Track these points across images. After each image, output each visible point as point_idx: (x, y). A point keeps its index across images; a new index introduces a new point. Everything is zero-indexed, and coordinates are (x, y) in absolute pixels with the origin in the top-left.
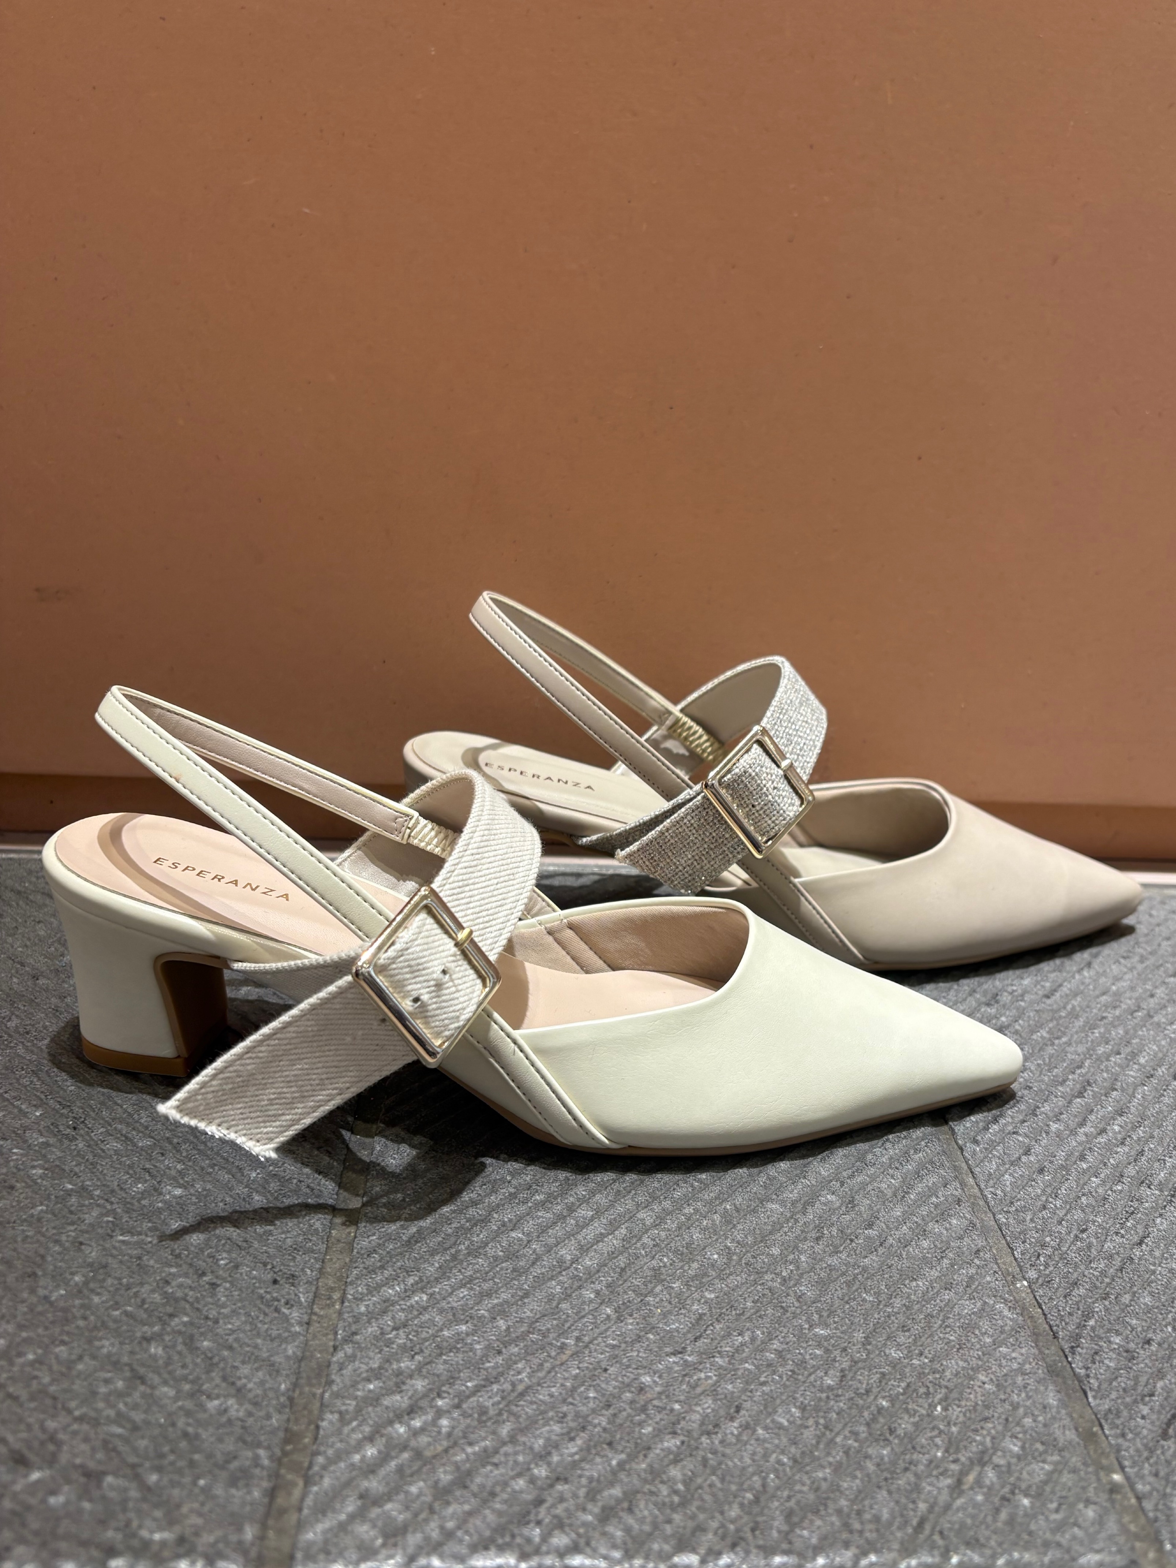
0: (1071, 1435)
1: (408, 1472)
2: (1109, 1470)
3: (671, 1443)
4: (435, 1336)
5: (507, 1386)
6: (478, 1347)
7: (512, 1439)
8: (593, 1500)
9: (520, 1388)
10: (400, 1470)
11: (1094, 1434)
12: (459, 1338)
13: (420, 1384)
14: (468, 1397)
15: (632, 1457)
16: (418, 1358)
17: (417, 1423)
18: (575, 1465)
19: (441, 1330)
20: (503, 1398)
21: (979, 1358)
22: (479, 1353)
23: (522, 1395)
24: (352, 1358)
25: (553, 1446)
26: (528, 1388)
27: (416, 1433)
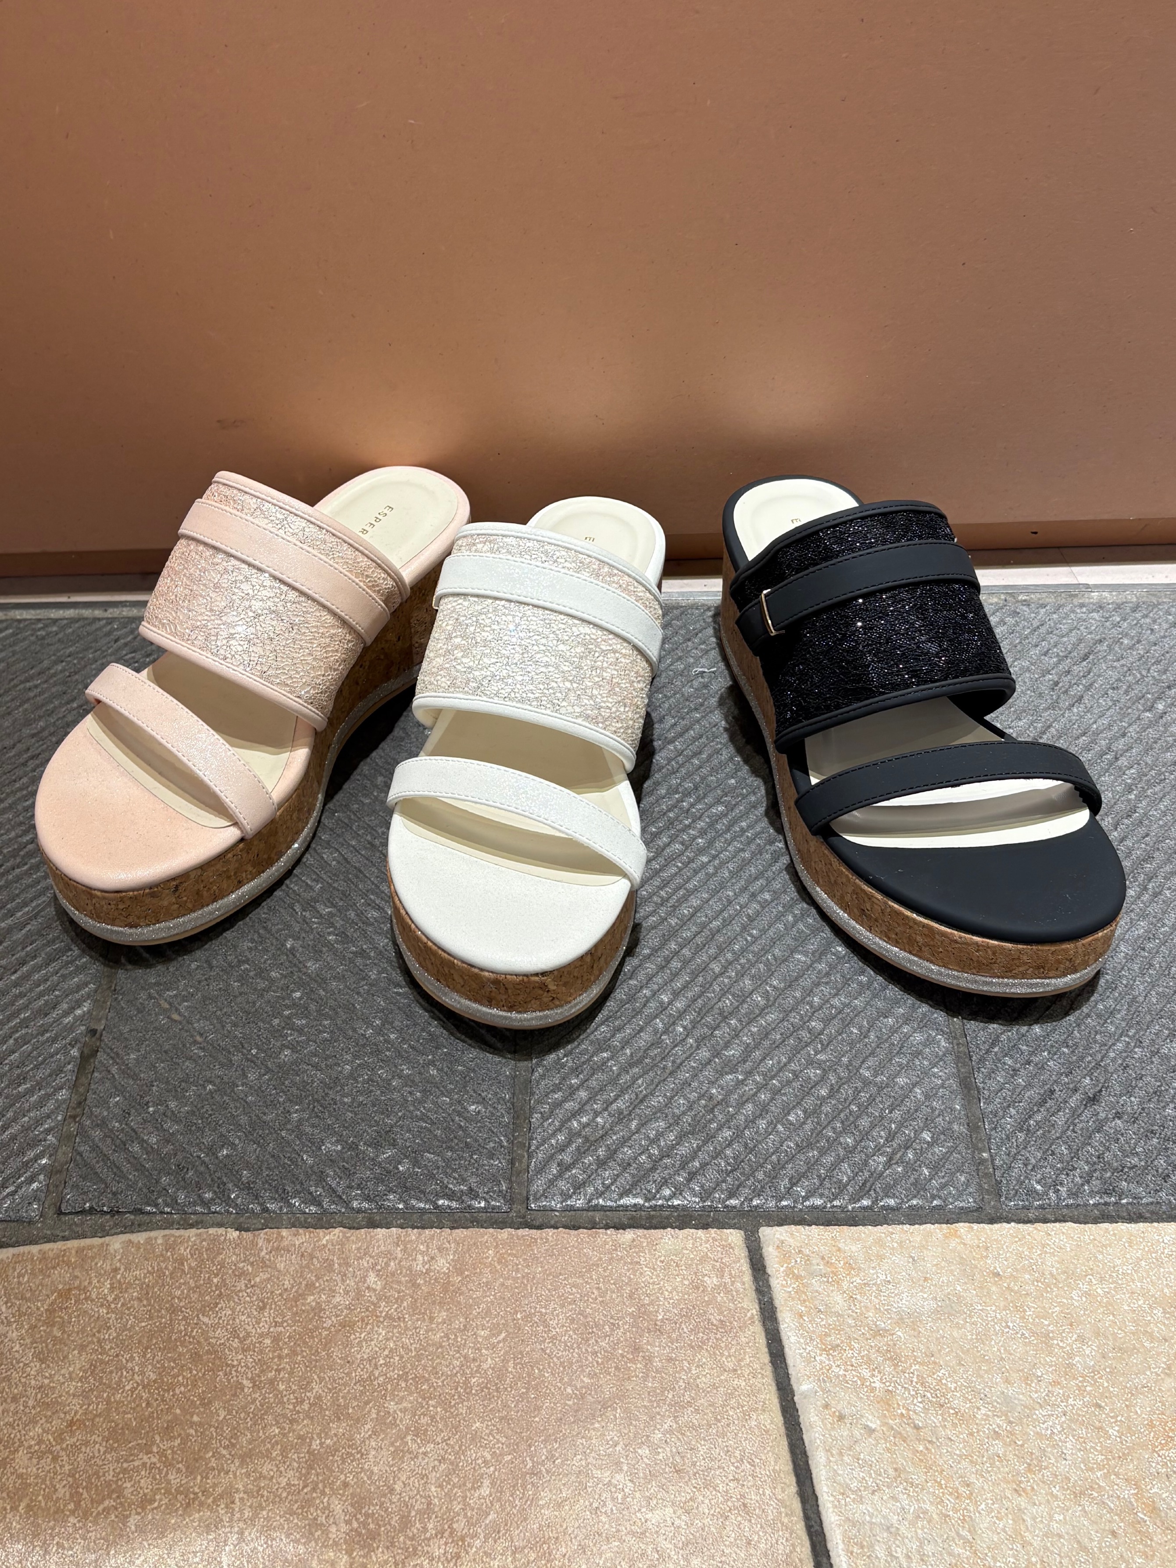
0: (963, 1129)
1: (582, 1150)
2: (981, 1150)
3: (727, 1133)
4: (589, 1060)
5: (633, 1096)
6: (614, 1068)
7: (638, 1131)
8: (683, 1168)
9: (641, 1096)
10: (578, 1149)
11: (979, 1127)
12: (604, 1062)
13: (583, 1094)
14: (612, 1103)
15: (705, 1142)
16: (581, 1076)
17: (584, 1120)
18: (673, 1147)
19: (592, 1056)
20: (631, 1103)
21: (918, 1076)
22: (616, 1072)
23: (641, 1101)
24: (543, 1077)
25: (660, 1135)
26: (646, 1096)
27: (585, 1126)
